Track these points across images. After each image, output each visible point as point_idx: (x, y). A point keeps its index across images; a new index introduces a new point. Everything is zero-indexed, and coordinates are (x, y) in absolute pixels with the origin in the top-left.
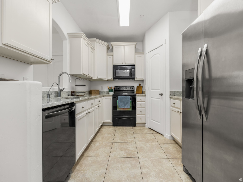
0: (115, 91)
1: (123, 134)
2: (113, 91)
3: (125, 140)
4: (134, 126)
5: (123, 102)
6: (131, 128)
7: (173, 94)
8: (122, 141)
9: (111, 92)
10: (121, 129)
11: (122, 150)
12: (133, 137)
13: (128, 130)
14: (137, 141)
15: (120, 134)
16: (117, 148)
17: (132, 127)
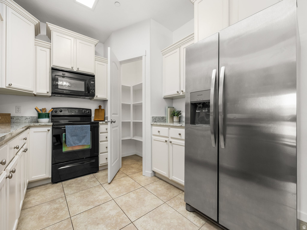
0: (53, 116)
1: (83, 191)
2: (49, 117)
3: (92, 202)
4: (96, 172)
5: (76, 136)
6: (92, 178)
7: (155, 120)
8: (89, 205)
9: (45, 118)
10: (74, 185)
11: (98, 224)
12: (103, 191)
13: (88, 181)
14: (114, 196)
15: (78, 194)
16: (85, 226)
17: (92, 175)
